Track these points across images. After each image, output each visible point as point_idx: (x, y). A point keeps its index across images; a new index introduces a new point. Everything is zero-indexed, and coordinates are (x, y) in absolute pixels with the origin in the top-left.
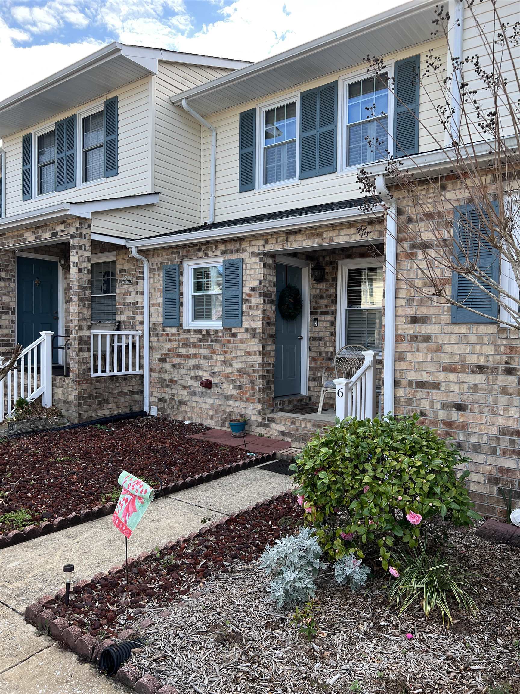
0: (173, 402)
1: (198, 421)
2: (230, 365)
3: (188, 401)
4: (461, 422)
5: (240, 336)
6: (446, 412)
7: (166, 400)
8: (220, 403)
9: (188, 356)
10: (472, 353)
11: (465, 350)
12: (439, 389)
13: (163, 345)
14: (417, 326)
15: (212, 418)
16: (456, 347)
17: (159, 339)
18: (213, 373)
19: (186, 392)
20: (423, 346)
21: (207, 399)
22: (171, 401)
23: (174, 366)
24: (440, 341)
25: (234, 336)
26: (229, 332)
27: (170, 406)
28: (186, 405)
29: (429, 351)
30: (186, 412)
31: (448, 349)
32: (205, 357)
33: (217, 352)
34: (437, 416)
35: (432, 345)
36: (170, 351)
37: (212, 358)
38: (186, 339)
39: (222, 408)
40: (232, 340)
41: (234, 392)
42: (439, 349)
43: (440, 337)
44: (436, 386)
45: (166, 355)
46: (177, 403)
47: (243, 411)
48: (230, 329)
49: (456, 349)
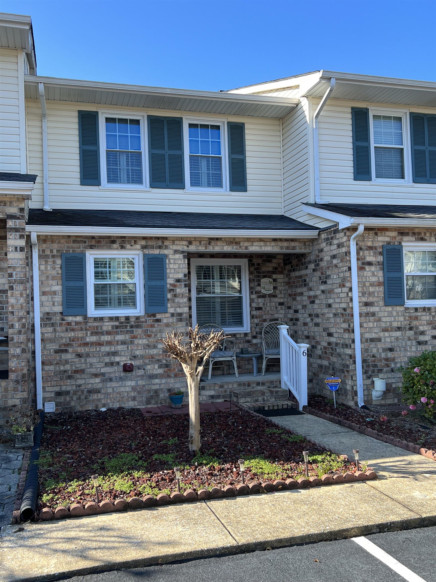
0: (79, 393)
1: (116, 406)
2: (155, 347)
3: (101, 388)
4: (392, 358)
5: (165, 321)
6: (385, 353)
7: (68, 393)
8: (144, 383)
9: (100, 344)
10: (395, 321)
11: (392, 319)
12: (381, 341)
13: (62, 335)
14: (368, 307)
15: (134, 399)
16: (387, 318)
17: (55, 329)
18: (135, 357)
19: (98, 380)
20: (372, 318)
21: (127, 383)
22: (75, 393)
23: (79, 356)
24: (380, 316)
25: (158, 321)
26: (152, 318)
27: (75, 398)
28: (99, 392)
29: (375, 321)
30: (99, 400)
31: (384, 319)
32: (123, 343)
33: (139, 336)
34: (381, 356)
35: (376, 318)
36: (73, 341)
37: (132, 342)
38: (97, 327)
39: (147, 387)
40: (156, 324)
41: (161, 371)
42: (379, 320)
43: (380, 313)
44: (379, 340)
45: (68, 345)
46: (85, 393)
47: (171, 386)
48: (154, 315)
49: (388, 319)
